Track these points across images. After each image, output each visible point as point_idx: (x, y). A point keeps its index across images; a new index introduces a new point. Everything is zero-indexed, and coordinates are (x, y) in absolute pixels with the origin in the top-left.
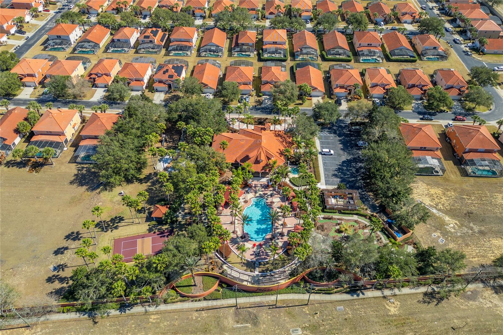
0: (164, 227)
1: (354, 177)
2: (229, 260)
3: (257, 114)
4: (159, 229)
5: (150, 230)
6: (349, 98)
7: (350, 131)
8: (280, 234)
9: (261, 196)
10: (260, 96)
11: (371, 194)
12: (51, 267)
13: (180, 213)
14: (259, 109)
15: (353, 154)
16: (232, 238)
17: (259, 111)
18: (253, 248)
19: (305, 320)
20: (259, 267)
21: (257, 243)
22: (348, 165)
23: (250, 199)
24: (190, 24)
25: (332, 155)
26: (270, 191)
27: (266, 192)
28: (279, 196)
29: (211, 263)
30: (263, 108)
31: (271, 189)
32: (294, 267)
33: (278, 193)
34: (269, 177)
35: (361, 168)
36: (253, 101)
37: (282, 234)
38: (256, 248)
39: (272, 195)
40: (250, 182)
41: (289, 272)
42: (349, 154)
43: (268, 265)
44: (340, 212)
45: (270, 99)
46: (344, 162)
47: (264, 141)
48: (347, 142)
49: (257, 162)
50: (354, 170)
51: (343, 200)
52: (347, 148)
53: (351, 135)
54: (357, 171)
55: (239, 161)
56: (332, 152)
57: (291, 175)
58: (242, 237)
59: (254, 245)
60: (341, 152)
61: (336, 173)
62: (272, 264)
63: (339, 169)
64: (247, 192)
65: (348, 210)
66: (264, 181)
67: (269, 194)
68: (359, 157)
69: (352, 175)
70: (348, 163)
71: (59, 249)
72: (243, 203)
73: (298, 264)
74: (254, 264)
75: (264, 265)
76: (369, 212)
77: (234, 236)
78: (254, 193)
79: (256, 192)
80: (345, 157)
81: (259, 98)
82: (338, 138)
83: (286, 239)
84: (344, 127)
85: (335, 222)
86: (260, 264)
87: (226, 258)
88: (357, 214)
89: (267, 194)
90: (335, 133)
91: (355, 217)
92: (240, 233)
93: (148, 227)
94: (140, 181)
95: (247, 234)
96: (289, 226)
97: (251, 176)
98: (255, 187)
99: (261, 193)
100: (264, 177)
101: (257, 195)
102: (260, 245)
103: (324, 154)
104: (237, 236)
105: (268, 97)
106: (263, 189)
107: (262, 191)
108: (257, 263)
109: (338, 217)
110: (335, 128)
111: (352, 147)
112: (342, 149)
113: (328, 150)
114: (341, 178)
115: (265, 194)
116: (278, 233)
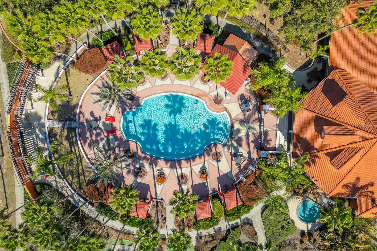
2: (74, 70)
8: (140, 169)
20: (63, 128)
23: (226, 109)
26: (249, 153)
27: (244, 143)
28: (235, 171)
31: (255, 155)
32: (64, 192)
37: (138, 173)
39: (236, 155)
41: (54, 183)
43: (68, 145)
66: (279, 140)
67: (241, 150)
72: (214, 94)
73: (72, 200)
74: (71, 120)
75: (67, 138)
78: (241, 117)
79: (242, 122)
83: (129, 180)
86: (71, 130)
89: (240, 145)
92: (137, 90)
95: (138, 105)
96: (159, 187)
99: (243, 134)
101: (237, 126)
102: (113, 131)
106: (251, 138)
107: (247, 135)
108: (74, 125)
115: (239, 141)
116: (142, 165)
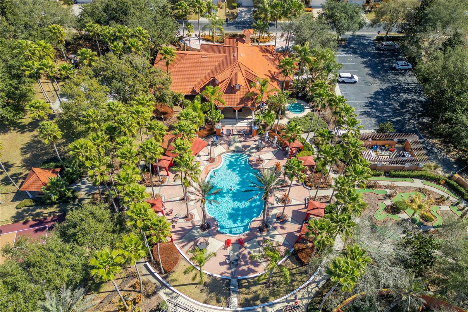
0: (46, 211)
1: (399, 115)
2: (173, 276)
3: (229, 30)
4: (38, 214)
5: (18, 218)
6: (367, 8)
7: (378, 49)
8: (278, 218)
9: (238, 151)
10: (234, 8)
11: (435, 141)
13: (84, 183)
14: (232, 24)
15: (389, 81)
16: (183, 229)
17: (232, 27)
18: (225, 248)
20: (239, 293)
21: (234, 239)
22: (384, 97)
23: (220, 155)
25: (355, 82)
26: (255, 141)
27: (247, 143)
28: (271, 149)
29: (134, 286)
30: (238, 23)
31: (257, 138)
32: (314, 291)
33: (270, 144)
34: (254, 117)
35: (407, 101)
36: (224, 14)
37: (281, 219)
38: (230, 248)
39: (258, 149)
40: (218, 126)
41: (305, 302)
42: (383, 81)
43: (258, 287)
44: (388, 174)
45: (248, 11)
46: (376, 93)
47: (243, 55)
48: (377, 65)
49: (231, 89)
50: (396, 105)
51: (388, 153)
52: (379, 74)
53: (382, 55)
54: (403, 105)
55: (198, 90)
56: (356, 78)
57: (291, 115)
58: (202, 227)
59: (228, 242)
60: (370, 79)
61: (367, 109)
62: (267, 284)
63: (371, 103)
64: (214, 144)
65: (402, 169)
66: (243, 125)
67: (253, 146)
68: (400, 85)
69: (395, 113)
70: (384, 94)
72: (206, 163)
73: (322, 283)
74: (228, 285)
75: (249, 287)
76: (440, 172)
77: (188, 225)
78: (226, 146)
79: (229, 144)
80: (377, 86)
81: (233, 11)
82: (360, 60)
83: (291, 228)
84: (368, 45)
85: (381, 192)
86: (240, 284)
87: (167, 273)
88: (420, 177)
89: (249, 146)
90: (355, 52)
91: (418, 183)
92: (198, 220)
93: (13, 212)
94: (22, 129)
95: (214, 219)
96: (294, 202)
97: (220, 115)
98: (228, 135)
99: (240, 145)
100: (243, 119)
101: (232, 148)
102: (240, 243)
103: (343, 82)
104: (194, 226)
105: (245, 9)
106: (242, 139)
107: (240, 142)
108: (234, 281)
109: (386, 183)
110: (353, 46)
111: (386, 72)
112: (369, 74)
113: (349, 75)
114: (377, 117)
115: (245, 147)
116: (274, 216)
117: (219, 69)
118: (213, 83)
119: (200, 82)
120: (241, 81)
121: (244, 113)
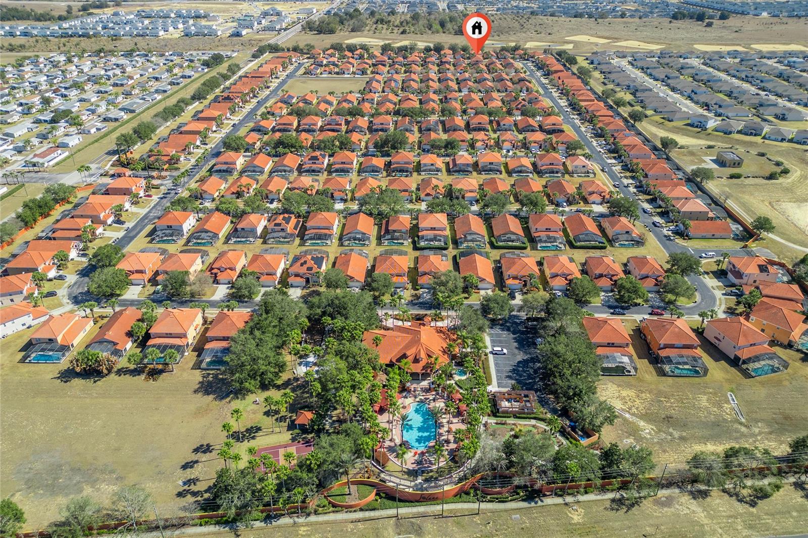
0: (310, 436)
1: (532, 379)
2: (387, 468)
3: (413, 309)
4: (304, 438)
5: (293, 439)
6: (525, 290)
7: (526, 327)
8: (445, 441)
9: (421, 401)
10: (418, 290)
11: (551, 396)
12: (181, 483)
13: (327, 421)
14: (416, 304)
15: (530, 354)
16: (390, 446)
17: (416, 307)
18: (414, 456)
19: (477, 530)
20: (422, 475)
21: (419, 452)
22: (524, 365)
23: (409, 404)
24: (329, 209)
25: (505, 354)
26: (433, 395)
27: (427, 396)
28: (443, 400)
29: (367, 472)
30: (421, 303)
31: (434, 393)
32: (462, 475)
33: (443, 397)
34: (432, 379)
35: (539, 368)
36: (409, 295)
37: (448, 442)
38: (417, 456)
39: (434, 400)
40: (408, 384)
42: (525, 353)
43: (432, 473)
44: (515, 417)
45: (429, 292)
46: (519, 362)
47: (424, 337)
48: (523, 340)
49: (416, 360)
50: (531, 371)
51: (519, 403)
52: (524, 347)
53: (528, 333)
54: (536, 371)
55: (394, 361)
56: (505, 351)
57: (457, 378)
58: (400, 445)
59: (416, 453)
60: (516, 351)
61: (510, 374)
62: (437, 472)
63: (514, 370)
64: (406, 397)
65: (524, 413)
66: (425, 384)
67: (431, 398)
68: (537, 356)
69: (530, 377)
70: (524, 363)
71: (187, 463)
73: (467, 471)
74: (416, 473)
75: (428, 473)
76: (549, 416)
77: (392, 444)
78: (413, 398)
79: (415, 397)
80: (520, 356)
81: (416, 292)
82: (512, 336)
83: (453, 446)
84: (520, 324)
85: (509, 427)
86: (423, 472)
87: (383, 466)
88: (535, 418)
89: (429, 398)
90: (508, 330)
91: (533, 422)
92: (398, 442)
93: (290, 437)
94: (278, 387)
95: (407, 442)
97: (409, 378)
98: (414, 391)
99: (422, 398)
100: (424, 380)
101: (418, 400)
102: (423, 453)
103: (496, 354)
104: (396, 445)
105: (427, 291)
106: (424, 393)
107: (423, 395)
108: (419, 471)
109: (513, 422)
110: (508, 324)
111: (529, 346)
112: (516, 348)
113: (500, 349)
114: (516, 380)
115: (426, 399)
116: (443, 440)
117: (408, 346)
118: (404, 356)
119: (395, 355)
120: (423, 355)
121: (425, 376)
